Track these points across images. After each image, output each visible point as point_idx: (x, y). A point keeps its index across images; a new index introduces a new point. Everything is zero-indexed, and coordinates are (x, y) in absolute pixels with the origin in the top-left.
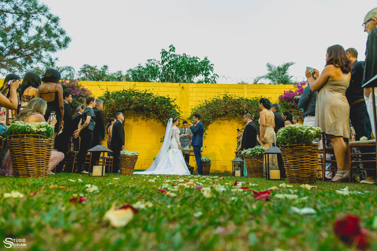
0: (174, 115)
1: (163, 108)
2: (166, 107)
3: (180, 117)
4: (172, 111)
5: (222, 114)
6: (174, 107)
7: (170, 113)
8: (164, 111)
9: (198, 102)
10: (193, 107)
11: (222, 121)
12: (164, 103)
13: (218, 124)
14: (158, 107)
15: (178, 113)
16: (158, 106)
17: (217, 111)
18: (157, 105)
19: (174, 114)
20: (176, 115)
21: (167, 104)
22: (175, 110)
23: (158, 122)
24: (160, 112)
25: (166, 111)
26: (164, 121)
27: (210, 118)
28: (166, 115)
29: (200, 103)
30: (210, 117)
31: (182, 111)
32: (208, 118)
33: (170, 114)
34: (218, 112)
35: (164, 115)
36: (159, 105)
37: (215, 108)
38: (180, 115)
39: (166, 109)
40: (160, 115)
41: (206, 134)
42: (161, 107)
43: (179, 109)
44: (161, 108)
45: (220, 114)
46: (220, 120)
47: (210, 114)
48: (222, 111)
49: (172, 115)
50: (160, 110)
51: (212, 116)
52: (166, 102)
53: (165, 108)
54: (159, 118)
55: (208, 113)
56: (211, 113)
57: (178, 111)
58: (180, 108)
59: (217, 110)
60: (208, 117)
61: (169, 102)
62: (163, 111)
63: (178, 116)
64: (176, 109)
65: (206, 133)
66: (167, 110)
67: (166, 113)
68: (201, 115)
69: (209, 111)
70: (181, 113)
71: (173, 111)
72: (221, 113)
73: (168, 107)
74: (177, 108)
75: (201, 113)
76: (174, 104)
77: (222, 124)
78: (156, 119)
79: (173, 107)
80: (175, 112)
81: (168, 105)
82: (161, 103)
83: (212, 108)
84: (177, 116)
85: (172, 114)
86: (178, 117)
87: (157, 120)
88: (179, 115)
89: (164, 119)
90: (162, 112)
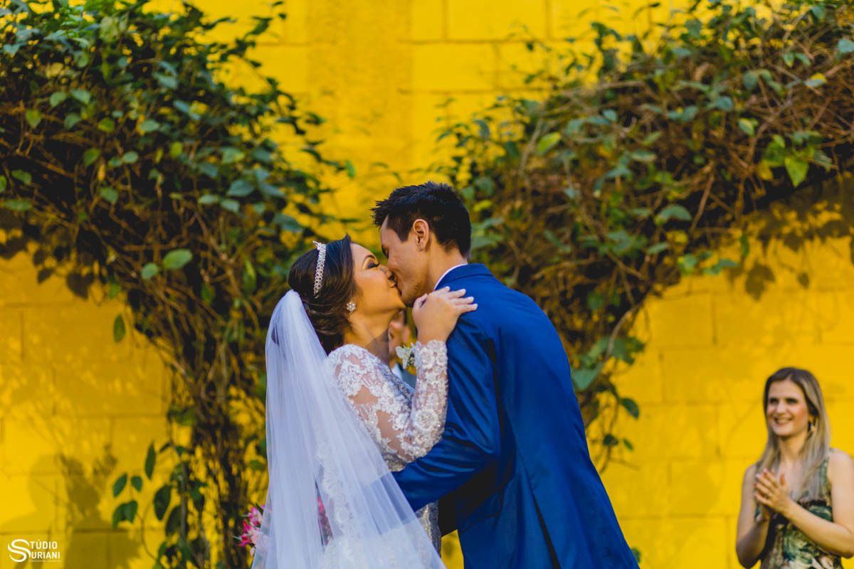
0: (259, 209)
1: (132, 124)
2: (161, 119)
3: (323, 218)
4: (239, 156)
5: (798, 174)
6: (247, 116)
7: (206, 183)
8: (146, 165)
9: (515, 54)
10: (465, 111)
11: (786, 254)
12: (142, 72)
13: (740, 282)
14: (72, 120)
15: (298, 181)
16: (71, 105)
17: (744, 139)
18: (55, 100)
19: (256, 196)
20: (281, 203)
21: (169, 82)
22: (267, 147)
23: (79, 285)
24: (92, 169)
25: (170, 166)
26: (150, 270)
27: (674, 224)
28: (167, 202)
29: (532, 63)
30: (662, 218)
31: (338, 156)
32: (647, 229)
33: (207, 199)
34: (757, 159)
35: (138, 210)
36: (83, 96)
37: (720, 102)
38: (326, 205)
39: (160, 140)
40: (101, 215)
41: (631, 407)
42: (100, 116)
43: (313, 133)
44: (105, 126)
45: (780, 172)
46: (764, 239)
47: (663, 178)
48: (799, 136)
49: (233, 206)
50: (93, 155)
51: (690, 203)
52: (158, 61)
53: (152, 126)
54: (90, 247)
55: (637, 167)
56: (678, 164)
57: (295, 156)
58: (316, 121)
59: (747, 125)
60: (644, 213)
61: (201, 61)
62: (131, 158)
63: (303, 209)
64: (281, 135)
65: (623, 393)
66: (177, 149)
67: (168, 187)
68: (572, 191)
69: (654, 149)
70: (329, 178)
71: (249, 163)
72: (789, 162)
73: (186, 119)
74: (292, 121)
75: (558, 168)
76: (256, 86)
77: (784, 279)
78: (60, 254)
79: (242, 109)
80: (269, 166)
81: (186, 92)
82: (105, 69)
83: (692, 111)
84: (290, 212)
85: (237, 188)
86: (304, 220)
87: (68, 267)
88: (316, 198)
89: (149, 258)
90: (114, 174)
